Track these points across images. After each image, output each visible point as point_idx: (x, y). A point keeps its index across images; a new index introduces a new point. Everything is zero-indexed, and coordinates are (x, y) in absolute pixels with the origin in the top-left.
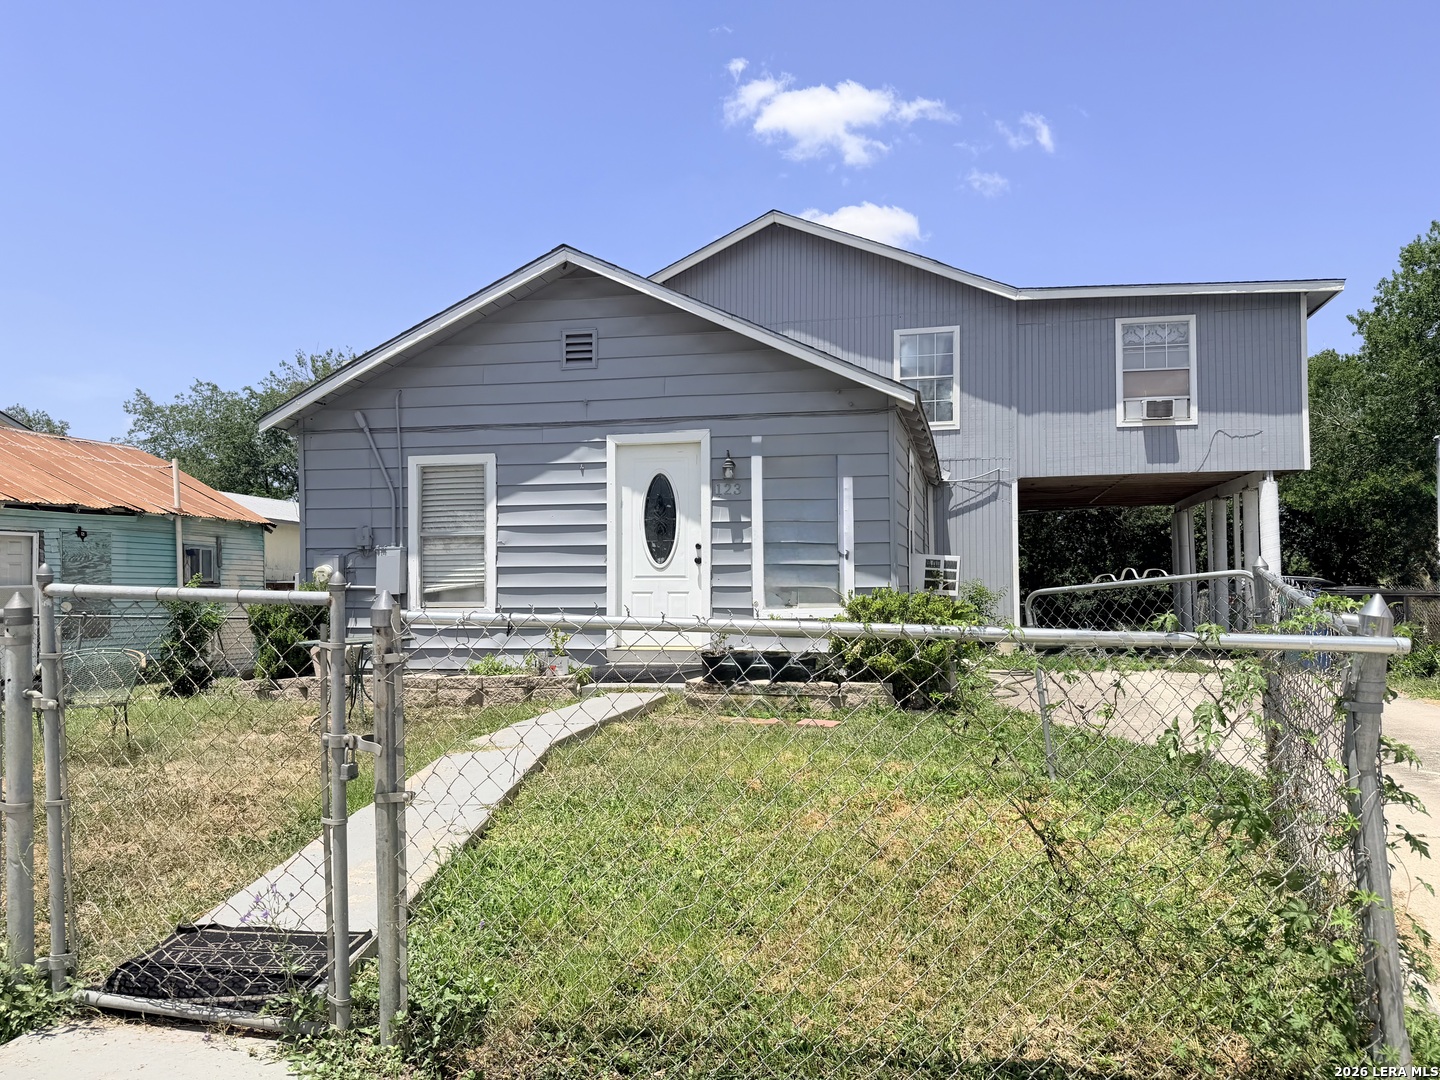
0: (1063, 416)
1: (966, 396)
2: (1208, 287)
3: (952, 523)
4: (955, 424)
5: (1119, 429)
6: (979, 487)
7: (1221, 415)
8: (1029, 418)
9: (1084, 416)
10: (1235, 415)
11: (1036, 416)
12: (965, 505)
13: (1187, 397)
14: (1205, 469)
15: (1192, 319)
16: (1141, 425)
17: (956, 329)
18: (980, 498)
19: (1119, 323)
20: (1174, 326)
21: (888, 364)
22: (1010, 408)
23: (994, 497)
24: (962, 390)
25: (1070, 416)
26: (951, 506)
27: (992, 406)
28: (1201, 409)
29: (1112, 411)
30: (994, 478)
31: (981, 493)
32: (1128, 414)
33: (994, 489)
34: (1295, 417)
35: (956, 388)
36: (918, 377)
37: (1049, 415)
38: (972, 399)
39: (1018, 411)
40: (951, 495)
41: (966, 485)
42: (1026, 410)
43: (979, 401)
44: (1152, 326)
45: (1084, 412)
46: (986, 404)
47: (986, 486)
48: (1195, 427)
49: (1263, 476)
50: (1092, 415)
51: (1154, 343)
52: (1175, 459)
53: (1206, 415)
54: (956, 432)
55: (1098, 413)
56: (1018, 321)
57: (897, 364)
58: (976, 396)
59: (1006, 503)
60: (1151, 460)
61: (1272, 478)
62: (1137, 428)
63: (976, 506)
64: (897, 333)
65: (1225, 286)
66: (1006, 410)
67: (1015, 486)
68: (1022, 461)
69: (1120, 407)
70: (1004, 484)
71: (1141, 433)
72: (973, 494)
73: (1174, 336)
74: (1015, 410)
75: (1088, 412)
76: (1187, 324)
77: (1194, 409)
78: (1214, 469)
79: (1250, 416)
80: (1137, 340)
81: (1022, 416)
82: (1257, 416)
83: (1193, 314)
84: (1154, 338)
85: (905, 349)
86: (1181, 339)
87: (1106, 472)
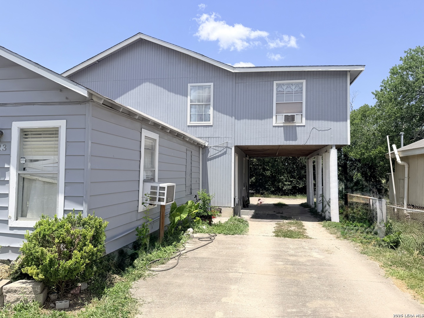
0: (252, 121)
1: (215, 112)
2: (310, 68)
3: (209, 163)
4: (211, 123)
5: (274, 126)
6: (220, 149)
7: (314, 121)
8: (239, 121)
9: (260, 121)
10: (320, 121)
11: (242, 121)
12: (214, 156)
13: (301, 114)
14: (308, 144)
15: (304, 82)
16: (282, 125)
17: (212, 84)
18: (220, 153)
19: (275, 83)
20: (297, 84)
21: (186, 98)
22: (232, 117)
23: (225, 153)
24: (214, 109)
25: (255, 121)
26: (209, 156)
27: (225, 116)
28: (307, 119)
29: (271, 119)
30: (225, 145)
31: (220, 151)
32: (278, 120)
33: (225, 150)
34: (344, 123)
35: (212, 108)
36: (197, 103)
37: (247, 120)
38: (218, 113)
39: (235, 118)
40: (209, 152)
41: (215, 148)
42: (238, 118)
43: (220, 114)
44: (289, 84)
45: (260, 119)
46: (223, 115)
47: (222, 148)
48: (304, 126)
49: (331, 147)
50: (263, 121)
51: (289, 91)
52: (296, 139)
53: (309, 121)
54: (211, 126)
55: (266, 120)
56: (235, 82)
57: (189, 97)
58: (219, 112)
59: (230, 156)
60: (286, 139)
61: (335, 148)
62: (281, 126)
63: (218, 156)
64: (189, 85)
65: (317, 67)
66: (230, 118)
67: (233, 149)
68: (236, 139)
69: (274, 117)
70: (229, 148)
71: (282, 128)
72: (217, 152)
73: (297, 89)
74: (234, 118)
75: (262, 119)
76: (302, 84)
77: (304, 119)
78: (311, 144)
79: (326, 122)
80: (282, 90)
81: (236, 121)
82: (329, 122)
83: (305, 79)
84: (289, 89)
85: (192, 91)
86: (300, 90)
87: (268, 144)
